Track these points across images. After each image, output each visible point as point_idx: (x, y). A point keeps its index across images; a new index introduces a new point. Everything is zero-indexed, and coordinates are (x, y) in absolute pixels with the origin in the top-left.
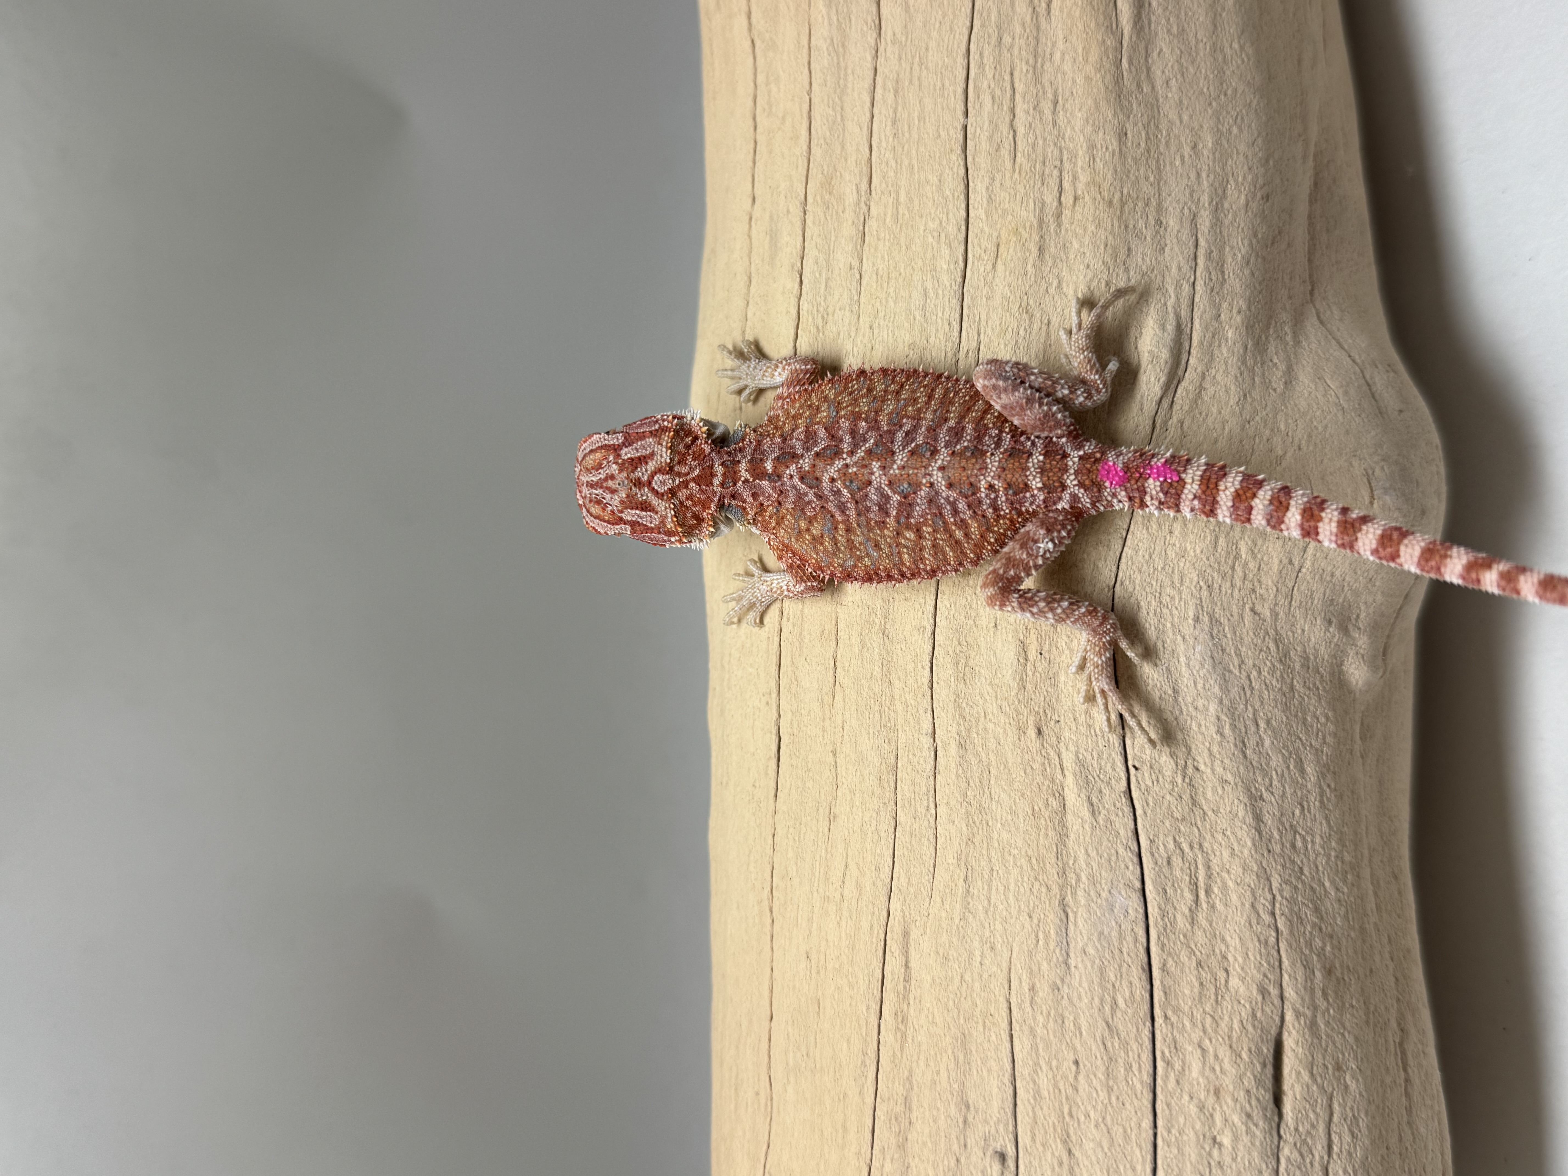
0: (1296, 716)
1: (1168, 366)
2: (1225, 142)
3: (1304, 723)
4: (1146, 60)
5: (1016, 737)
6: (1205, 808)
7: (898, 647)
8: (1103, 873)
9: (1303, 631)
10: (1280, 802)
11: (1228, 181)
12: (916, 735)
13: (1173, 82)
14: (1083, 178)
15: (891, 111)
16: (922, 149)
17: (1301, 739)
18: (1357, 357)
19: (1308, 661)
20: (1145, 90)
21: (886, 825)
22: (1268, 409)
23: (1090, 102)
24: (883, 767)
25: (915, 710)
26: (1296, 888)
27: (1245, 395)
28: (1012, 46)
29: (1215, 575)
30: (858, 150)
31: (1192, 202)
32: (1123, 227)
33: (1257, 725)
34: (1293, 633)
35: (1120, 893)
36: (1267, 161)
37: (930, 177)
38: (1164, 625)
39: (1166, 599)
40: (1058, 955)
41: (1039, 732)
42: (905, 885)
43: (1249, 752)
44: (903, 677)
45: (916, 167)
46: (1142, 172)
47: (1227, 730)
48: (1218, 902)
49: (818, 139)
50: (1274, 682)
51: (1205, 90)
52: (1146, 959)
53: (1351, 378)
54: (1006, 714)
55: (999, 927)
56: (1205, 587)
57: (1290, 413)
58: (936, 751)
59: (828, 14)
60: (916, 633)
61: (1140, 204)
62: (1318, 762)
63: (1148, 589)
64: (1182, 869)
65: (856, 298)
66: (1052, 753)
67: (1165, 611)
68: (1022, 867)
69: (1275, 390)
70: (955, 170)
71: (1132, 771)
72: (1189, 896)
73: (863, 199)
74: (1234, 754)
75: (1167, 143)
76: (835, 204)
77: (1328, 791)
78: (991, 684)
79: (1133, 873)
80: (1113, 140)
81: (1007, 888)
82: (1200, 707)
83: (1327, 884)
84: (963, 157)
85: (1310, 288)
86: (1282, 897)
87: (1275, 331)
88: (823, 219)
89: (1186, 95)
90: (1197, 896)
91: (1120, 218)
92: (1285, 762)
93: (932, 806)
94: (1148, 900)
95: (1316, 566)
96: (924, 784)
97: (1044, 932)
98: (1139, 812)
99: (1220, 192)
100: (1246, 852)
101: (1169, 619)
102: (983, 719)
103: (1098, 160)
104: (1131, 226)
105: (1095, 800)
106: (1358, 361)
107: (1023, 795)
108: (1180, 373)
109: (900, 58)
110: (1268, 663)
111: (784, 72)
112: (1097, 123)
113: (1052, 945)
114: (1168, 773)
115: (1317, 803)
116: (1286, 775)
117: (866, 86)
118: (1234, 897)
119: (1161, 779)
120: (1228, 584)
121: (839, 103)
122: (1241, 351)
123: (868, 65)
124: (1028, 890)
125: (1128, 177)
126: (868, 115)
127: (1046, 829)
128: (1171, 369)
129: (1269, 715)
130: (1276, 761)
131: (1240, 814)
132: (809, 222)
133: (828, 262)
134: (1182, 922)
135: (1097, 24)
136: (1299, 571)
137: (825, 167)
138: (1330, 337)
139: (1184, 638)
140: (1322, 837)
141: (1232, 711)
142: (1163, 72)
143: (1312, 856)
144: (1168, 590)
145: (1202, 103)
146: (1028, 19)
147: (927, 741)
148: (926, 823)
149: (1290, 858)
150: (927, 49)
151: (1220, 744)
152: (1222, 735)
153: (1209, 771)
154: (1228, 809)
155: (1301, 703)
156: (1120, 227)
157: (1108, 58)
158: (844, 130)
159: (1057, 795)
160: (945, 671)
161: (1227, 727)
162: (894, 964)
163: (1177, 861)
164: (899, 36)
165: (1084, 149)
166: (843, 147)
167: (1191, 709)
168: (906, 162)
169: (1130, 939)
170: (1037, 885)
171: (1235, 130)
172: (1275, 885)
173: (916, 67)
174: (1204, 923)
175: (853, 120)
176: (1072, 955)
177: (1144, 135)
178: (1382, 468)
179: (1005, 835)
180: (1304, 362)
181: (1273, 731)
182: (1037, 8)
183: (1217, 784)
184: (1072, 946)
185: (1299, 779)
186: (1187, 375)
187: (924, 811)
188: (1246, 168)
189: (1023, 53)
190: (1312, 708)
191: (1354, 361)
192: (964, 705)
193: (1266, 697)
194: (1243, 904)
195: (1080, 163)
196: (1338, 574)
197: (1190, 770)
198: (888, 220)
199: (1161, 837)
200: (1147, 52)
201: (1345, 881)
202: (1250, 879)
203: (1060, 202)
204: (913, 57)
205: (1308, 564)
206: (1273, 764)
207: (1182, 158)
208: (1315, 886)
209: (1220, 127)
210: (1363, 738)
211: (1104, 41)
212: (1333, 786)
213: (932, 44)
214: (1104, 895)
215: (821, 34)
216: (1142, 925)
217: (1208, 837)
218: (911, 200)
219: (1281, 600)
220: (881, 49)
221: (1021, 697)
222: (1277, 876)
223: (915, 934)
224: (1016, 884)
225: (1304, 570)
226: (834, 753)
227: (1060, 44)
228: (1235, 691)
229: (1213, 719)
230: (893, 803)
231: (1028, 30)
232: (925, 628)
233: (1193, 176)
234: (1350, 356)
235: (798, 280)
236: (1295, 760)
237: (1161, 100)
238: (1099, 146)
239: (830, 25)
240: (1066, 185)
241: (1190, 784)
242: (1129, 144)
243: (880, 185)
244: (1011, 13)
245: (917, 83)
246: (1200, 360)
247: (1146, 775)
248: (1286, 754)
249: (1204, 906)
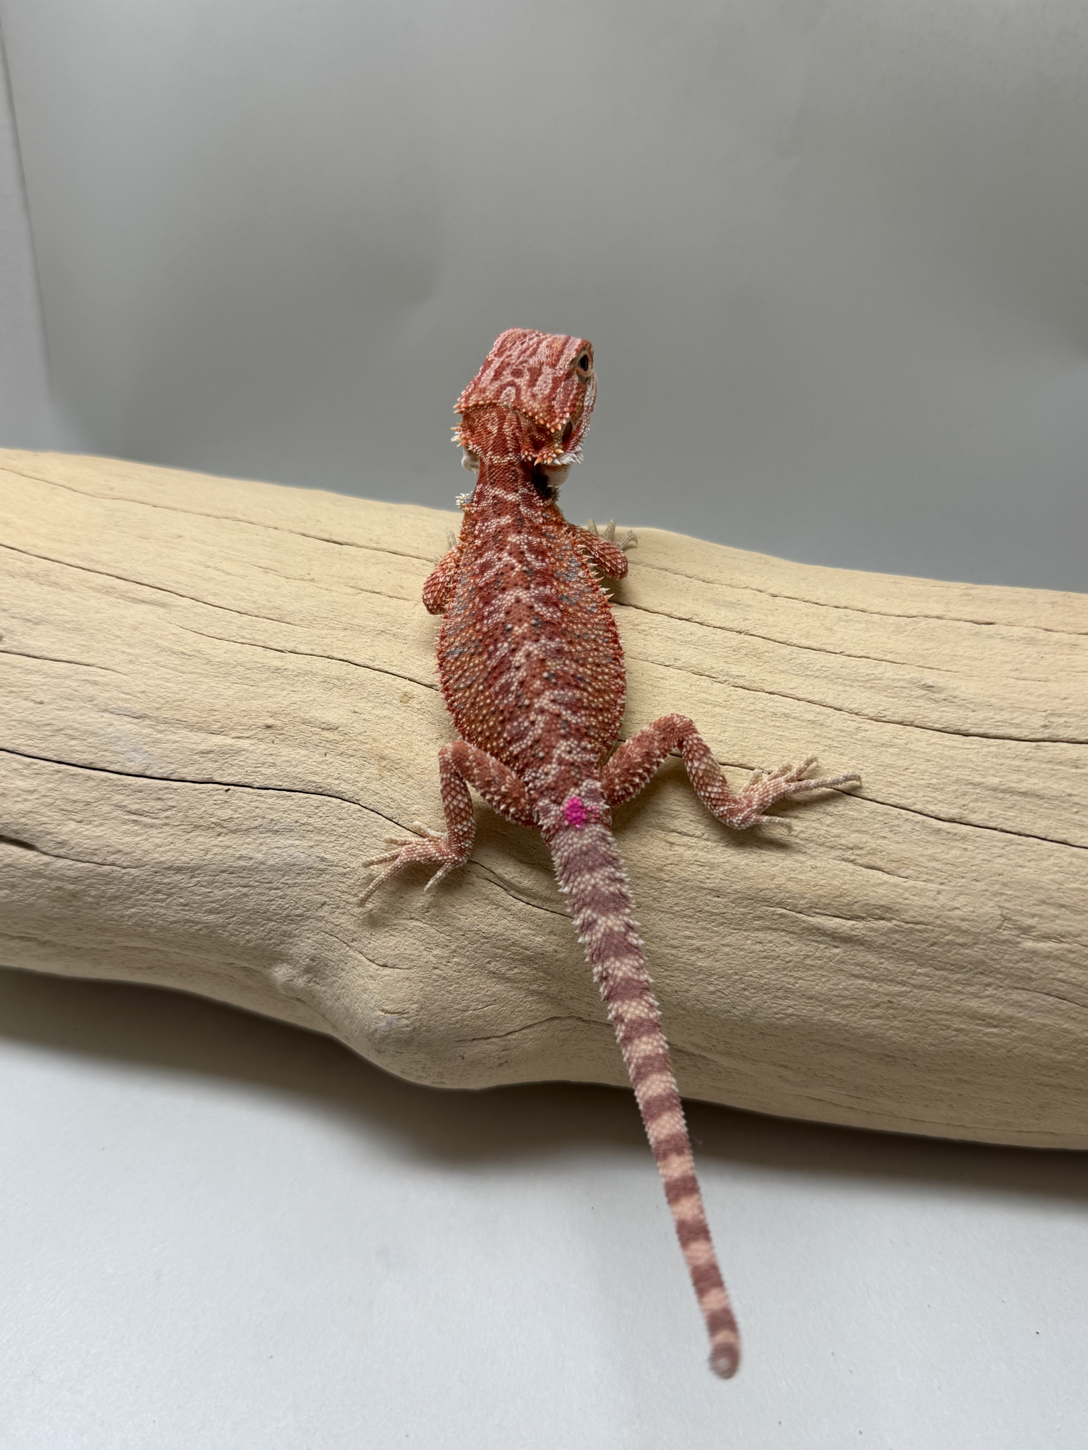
0: (249, 918)
1: (517, 884)
2: (701, 977)
3: (244, 923)
4: (783, 930)
5: (270, 709)
6: (192, 834)
7: (369, 640)
8: (159, 750)
9: (308, 938)
10: (189, 889)
11: (667, 970)
12: (299, 640)
13: (759, 947)
14: (688, 854)
15: (798, 715)
16: (755, 733)
17: (233, 917)
18: (514, 1037)
19: (288, 937)
20: (756, 922)
21: (243, 606)
22: (473, 953)
23: (752, 874)
24: (285, 612)
25: (317, 642)
26: (129, 886)
27: (487, 938)
28: (821, 823)
29: (352, 881)
30: (775, 683)
31: (652, 937)
32: (639, 875)
33: (245, 887)
34: (307, 930)
35: (144, 759)
36: (684, 1009)
37: (727, 734)
38: (324, 835)
39: (342, 840)
40: (112, 706)
41: (269, 727)
42: (197, 611)
43: (225, 875)
44: (346, 639)
45: (741, 725)
46: (683, 901)
47: (242, 863)
48: (127, 827)
49: (798, 654)
50: (273, 907)
51: (750, 973)
52: (98, 767)
53: (493, 1025)
54: (289, 706)
55: (144, 669)
56: (345, 871)
57: (467, 969)
58: (281, 651)
59: (904, 680)
60: (373, 654)
61: (656, 893)
62: (217, 926)
63: (351, 829)
64: (153, 807)
65: (650, 659)
66: (252, 733)
67: (334, 838)
68: (178, 694)
69: (489, 963)
70: (725, 755)
71: (227, 787)
72: (135, 807)
73: (731, 679)
74: (225, 863)
75: (704, 928)
76: (737, 657)
77: (196, 928)
78: (314, 700)
79: (156, 772)
80: (713, 885)
81: (168, 680)
82: (261, 848)
83: (133, 910)
84: (736, 764)
85: (584, 1018)
86: (124, 874)
87: (542, 978)
88: (726, 645)
89: (747, 956)
90: (135, 814)
91: (646, 874)
92: (217, 900)
93: (244, 641)
94: (137, 778)
95: (350, 959)
96: (261, 638)
97: (130, 699)
98: (197, 786)
99: (658, 961)
100: (156, 855)
101: (328, 840)
102: (292, 689)
103: (700, 868)
104: (638, 882)
105: (211, 755)
106: (510, 1037)
107: (228, 706)
108: (512, 892)
109: (841, 731)
110: (287, 906)
111: (871, 636)
112: (732, 875)
113: (120, 703)
114: (219, 813)
115: (188, 917)
116: (208, 899)
117: (828, 700)
118: (128, 839)
119: (217, 807)
120: (345, 889)
121: (823, 675)
122: (523, 945)
123: (847, 705)
124: (161, 694)
125: (681, 889)
126: (801, 696)
127: (199, 717)
128: (514, 885)
129: (251, 897)
130: (218, 894)
131: (183, 858)
132: (728, 634)
133: (689, 642)
134: (118, 798)
135: (821, 896)
136: (348, 946)
137: (771, 655)
138: (536, 1021)
139: (312, 847)
140: (164, 915)
141: (253, 870)
142: (770, 942)
143: (152, 904)
144: (348, 844)
145: (738, 967)
146: (843, 841)
147: (290, 646)
148: (234, 634)
149: (150, 887)
150: (842, 754)
151: (232, 855)
152: (239, 858)
153: (216, 843)
154: (188, 850)
155: (259, 923)
156: (639, 873)
157: (788, 898)
158: (798, 675)
159: (221, 730)
160: (335, 668)
161: (245, 864)
162: (146, 593)
163: (159, 805)
164: (863, 734)
165: (712, 860)
166: (783, 672)
167: (262, 840)
168: (748, 718)
169: (113, 759)
170: (162, 701)
171: (711, 988)
172: (133, 871)
173: (829, 742)
174: (115, 814)
175: (802, 684)
176: (111, 716)
177: (715, 911)
178: (407, 1026)
179: (204, 687)
180: (512, 993)
181: (239, 897)
182: (851, 851)
183: (206, 846)
184: (117, 717)
185: (204, 908)
186: (510, 897)
187: (242, 634)
188: (677, 988)
189: (813, 831)
190: (256, 931)
191: (510, 1033)
192: (306, 678)
193: (263, 898)
194: (122, 844)
195: (701, 854)
196: (343, 974)
197: (219, 829)
198: (704, 695)
199: (177, 797)
200: (791, 933)
201: (136, 924)
202: (138, 854)
203: (673, 831)
204: (839, 741)
205: (351, 953)
206: (216, 891)
207: (689, 937)
208: (132, 900)
209: (715, 977)
210: (244, 968)
211: (804, 898)
212: (201, 932)
213: (845, 759)
214: (145, 748)
215: (888, 671)
216: (121, 769)
217: (172, 831)
218: (714, 716)
219: (329, 926)
220: (857, 718)
221: (297, 719)
222: (139, 873)
223: (161, 611)
224: (168, 687)
225: (348, 948)
226: (312, 580)
227: (812, 862)
228: (269, 875)
229: (251, 855)
230: (257, 614)
231: (832, 839)
232: (373, 661)
233: (675, 942)
234: (516, 1031)
235: (684, 617)
236: (217, 909)
237: (746, 933)
238: (712, 872)
239: (894, 680)
240: (686, 839)
241: (209, 828)
242: (709, 897)
243: (737, 695)
244: (852, 829)
245: (815, 740)
246: (521, 910)
247: (221, 797)
248: (222, 903)
249: (127, 817)
